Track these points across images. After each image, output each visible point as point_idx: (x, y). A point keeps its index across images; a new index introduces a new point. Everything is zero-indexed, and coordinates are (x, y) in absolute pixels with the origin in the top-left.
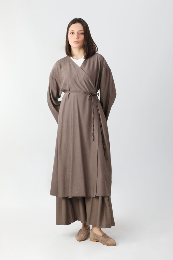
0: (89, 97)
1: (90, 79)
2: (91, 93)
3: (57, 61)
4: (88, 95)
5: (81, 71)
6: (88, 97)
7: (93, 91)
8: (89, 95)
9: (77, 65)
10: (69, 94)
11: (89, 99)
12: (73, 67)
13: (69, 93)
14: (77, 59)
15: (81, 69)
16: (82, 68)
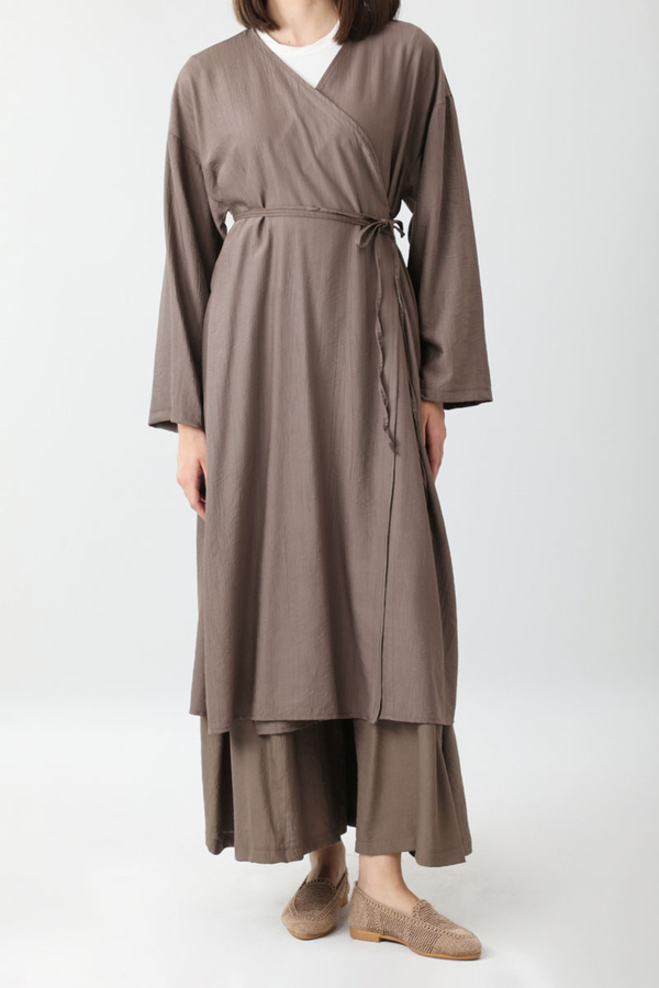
0: (363, 239)
1: (368, 146)
2: (371, 220)
3: (195, 57)
4: (358, 228)
5: (320, 103)
6: (356, 236)
7: (379, 210)
8: (362, 227)
9: (298, 78)
10: (263, 221)
11: (361, 250)
12: (278, 88)
13: (259, 219)
14: (299, 44)
15: (323, 98)
16: (326, 90)
